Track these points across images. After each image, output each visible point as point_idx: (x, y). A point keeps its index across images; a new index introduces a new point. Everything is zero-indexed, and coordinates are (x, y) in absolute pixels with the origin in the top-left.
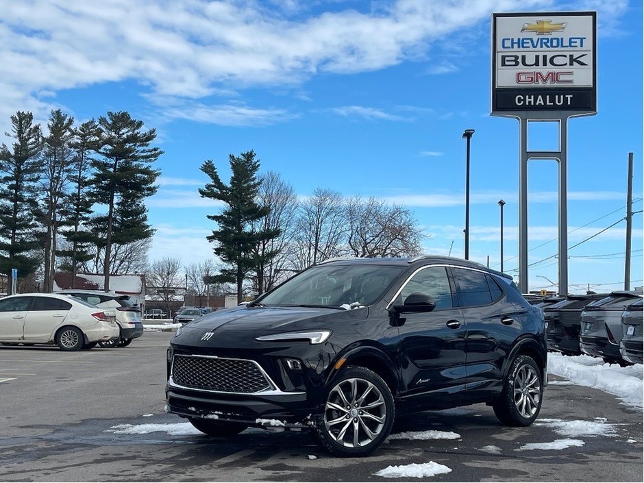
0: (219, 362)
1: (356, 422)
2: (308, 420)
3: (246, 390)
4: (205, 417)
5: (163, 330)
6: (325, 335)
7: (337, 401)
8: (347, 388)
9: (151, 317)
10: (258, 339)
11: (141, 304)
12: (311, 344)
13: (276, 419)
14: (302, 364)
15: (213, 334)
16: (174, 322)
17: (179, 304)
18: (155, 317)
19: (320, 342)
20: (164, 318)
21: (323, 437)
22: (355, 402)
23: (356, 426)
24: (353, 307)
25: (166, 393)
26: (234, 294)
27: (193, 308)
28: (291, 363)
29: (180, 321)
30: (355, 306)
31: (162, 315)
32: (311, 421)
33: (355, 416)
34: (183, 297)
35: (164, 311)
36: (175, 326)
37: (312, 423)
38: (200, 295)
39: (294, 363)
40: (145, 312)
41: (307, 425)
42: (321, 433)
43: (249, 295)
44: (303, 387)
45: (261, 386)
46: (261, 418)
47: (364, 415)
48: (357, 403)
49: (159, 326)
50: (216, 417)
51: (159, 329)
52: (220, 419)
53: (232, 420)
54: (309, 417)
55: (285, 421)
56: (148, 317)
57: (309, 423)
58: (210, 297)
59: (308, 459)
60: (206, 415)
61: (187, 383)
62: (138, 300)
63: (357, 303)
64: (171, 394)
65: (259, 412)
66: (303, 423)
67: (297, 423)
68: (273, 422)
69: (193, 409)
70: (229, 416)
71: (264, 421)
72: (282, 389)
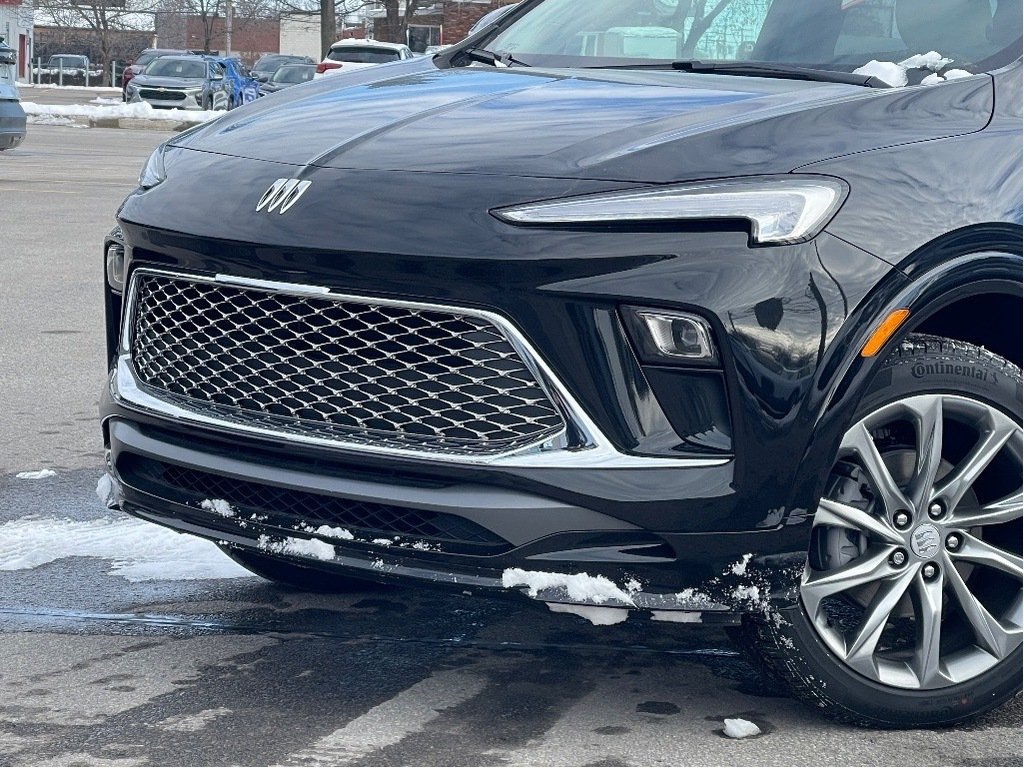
0: (336, 314)
1: (929, 580)
2: (737, 581)
3: (459, 439)
4: (276, 547)
5: (92, 123)
6: (816, 202)
7: (852, 490)
8: (898, 435)
9: (55, 79)
10: (516, 215)
11: (22, 37)
12: (753, 243)
13: (593, 573)
14: (717, 332)
15: (305, 185)
16: (127, 98)
17: (141, 40)
18: (68, 80)
19: (798, 232)
20: (95, 81)
21: (789, 643)
22: (933, 495)
23: (933, 597)
24: (914, 76)
25: (106, 426)
26: (310, 13)
27: (185, 56)
28: (662, 325)
29: (146, 95)
30: (925, 70)
31: (87, 73)
32: (747, 583)
33: (929, 556)
34: (150, 18)
35: (95, 59)
36: (126, 110)
37: (754, 592)
38: (204, 14)
39: (677, 330)
40: (35, 62)
41: (730, 601)
42: (784, 630)
43: (353, 19)
44: (716, 437)
45: (529, 428)
46: (528, 566)
47: (968, 552)
48: (938, 501)
49: (78, 109)
50: (326, 552)
51: (79, 119)
52: (342, 561)
53: (396, 569)
54: (739, 569)
55: (634, 584)
56: (46, 79)
57: (741, 593)
58: (235, 21)
59: (721, 733)
60: (279, 536)
61: (193, 392)
62: (12, 23)
63: (932, 58)
64: (124, 433)
65: (518, 540)
66: (716, 593)
67: (687, 593)
68: (581, 586)
69: (222, 507)
70: (381, 552)
71: (538, 581)
72: (624, 441)
